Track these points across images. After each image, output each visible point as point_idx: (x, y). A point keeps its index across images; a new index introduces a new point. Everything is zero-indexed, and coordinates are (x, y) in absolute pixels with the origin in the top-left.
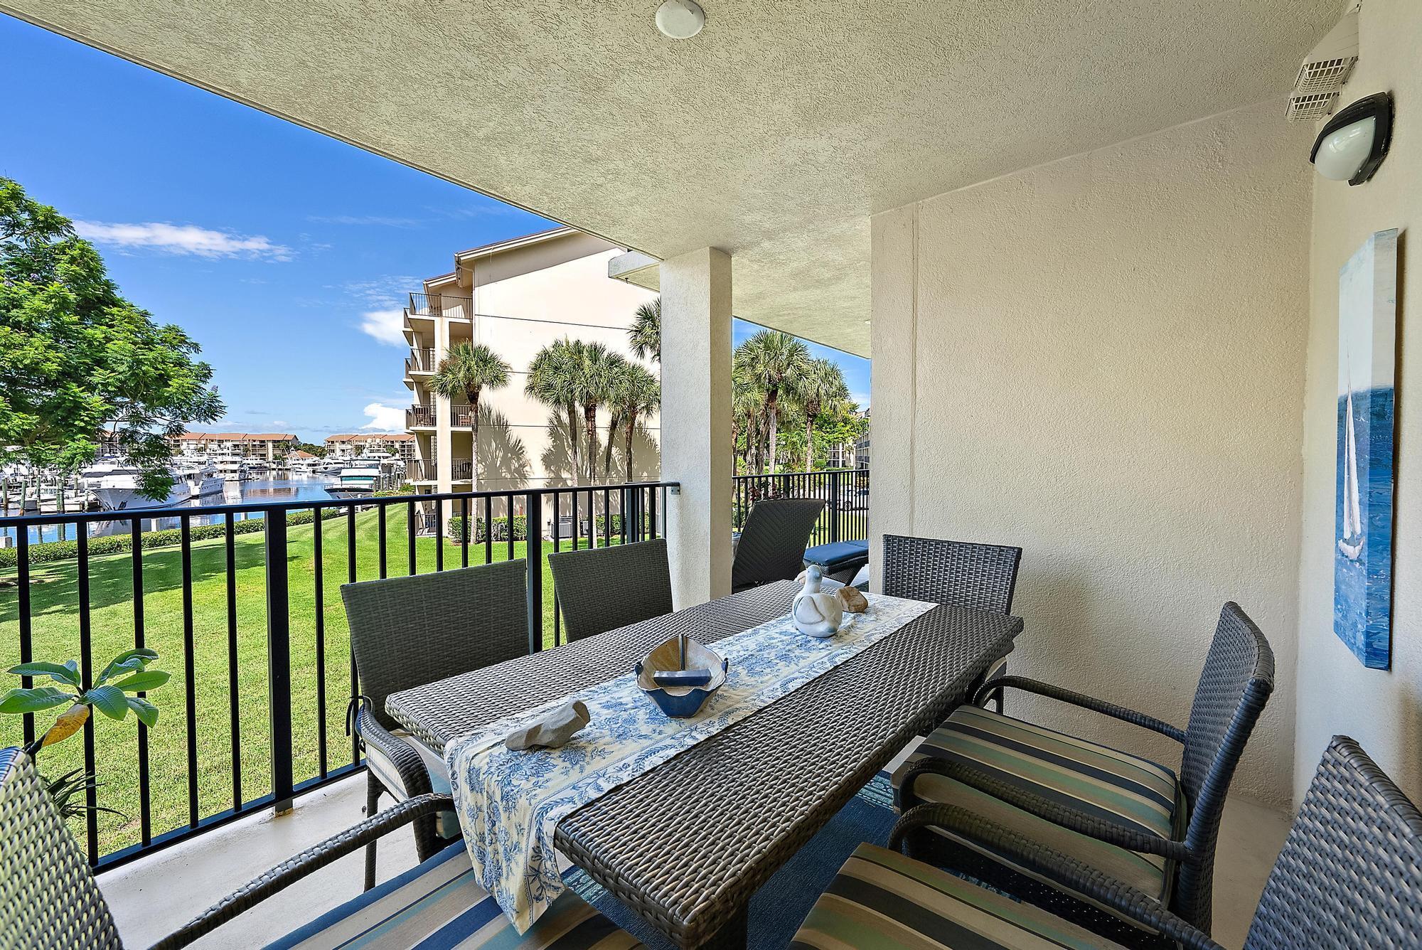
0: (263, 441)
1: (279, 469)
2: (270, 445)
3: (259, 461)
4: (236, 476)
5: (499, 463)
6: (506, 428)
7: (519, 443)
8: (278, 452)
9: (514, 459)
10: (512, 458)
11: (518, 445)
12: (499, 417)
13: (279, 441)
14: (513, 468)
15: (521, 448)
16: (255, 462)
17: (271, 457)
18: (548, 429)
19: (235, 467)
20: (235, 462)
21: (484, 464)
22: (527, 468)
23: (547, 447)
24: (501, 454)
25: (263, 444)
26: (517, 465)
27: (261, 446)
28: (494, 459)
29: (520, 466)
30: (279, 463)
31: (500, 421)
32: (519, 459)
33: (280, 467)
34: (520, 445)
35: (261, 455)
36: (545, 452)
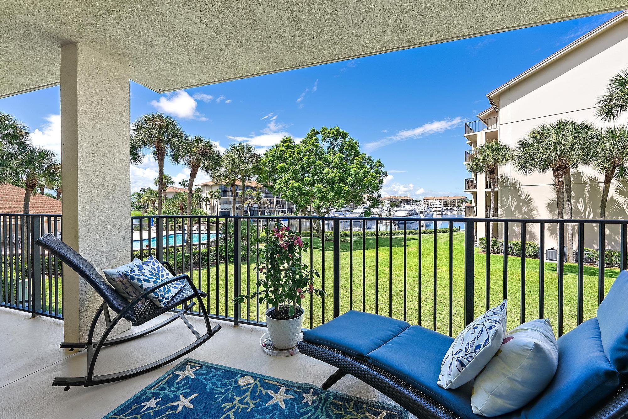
0: (454, 199)
1: (459, 211)
2: (456, 201)
3: (452, 207)
4: (440, 213)
5: (513, 208)
6: (519, 188)
7: (528, 196)
8: (459, 204)
9: (524, 206)
10: (523, 206)
11: (527, 198)
12: (514, 182)
13: (460, 199)
14: (523, 211)
15: (530, 199)
16: (450, 208)
17: (456, 205)
18: (553, 186)
19: (440, 209)
20: (440, 208)
21: (503, 209)
22: (535, 212)
23: (551, 198)
24: (515, 203)
25: (454, 200)
26: (526, 210)
27: (453, 201)
28: (510, 207)
29: (529, 210)
30: (459, 208)
31: (515, 183)
32: (528, 206)
33: (459, 210)
34: (529, 197)
35: (453, 205)
36: (549, 202)
